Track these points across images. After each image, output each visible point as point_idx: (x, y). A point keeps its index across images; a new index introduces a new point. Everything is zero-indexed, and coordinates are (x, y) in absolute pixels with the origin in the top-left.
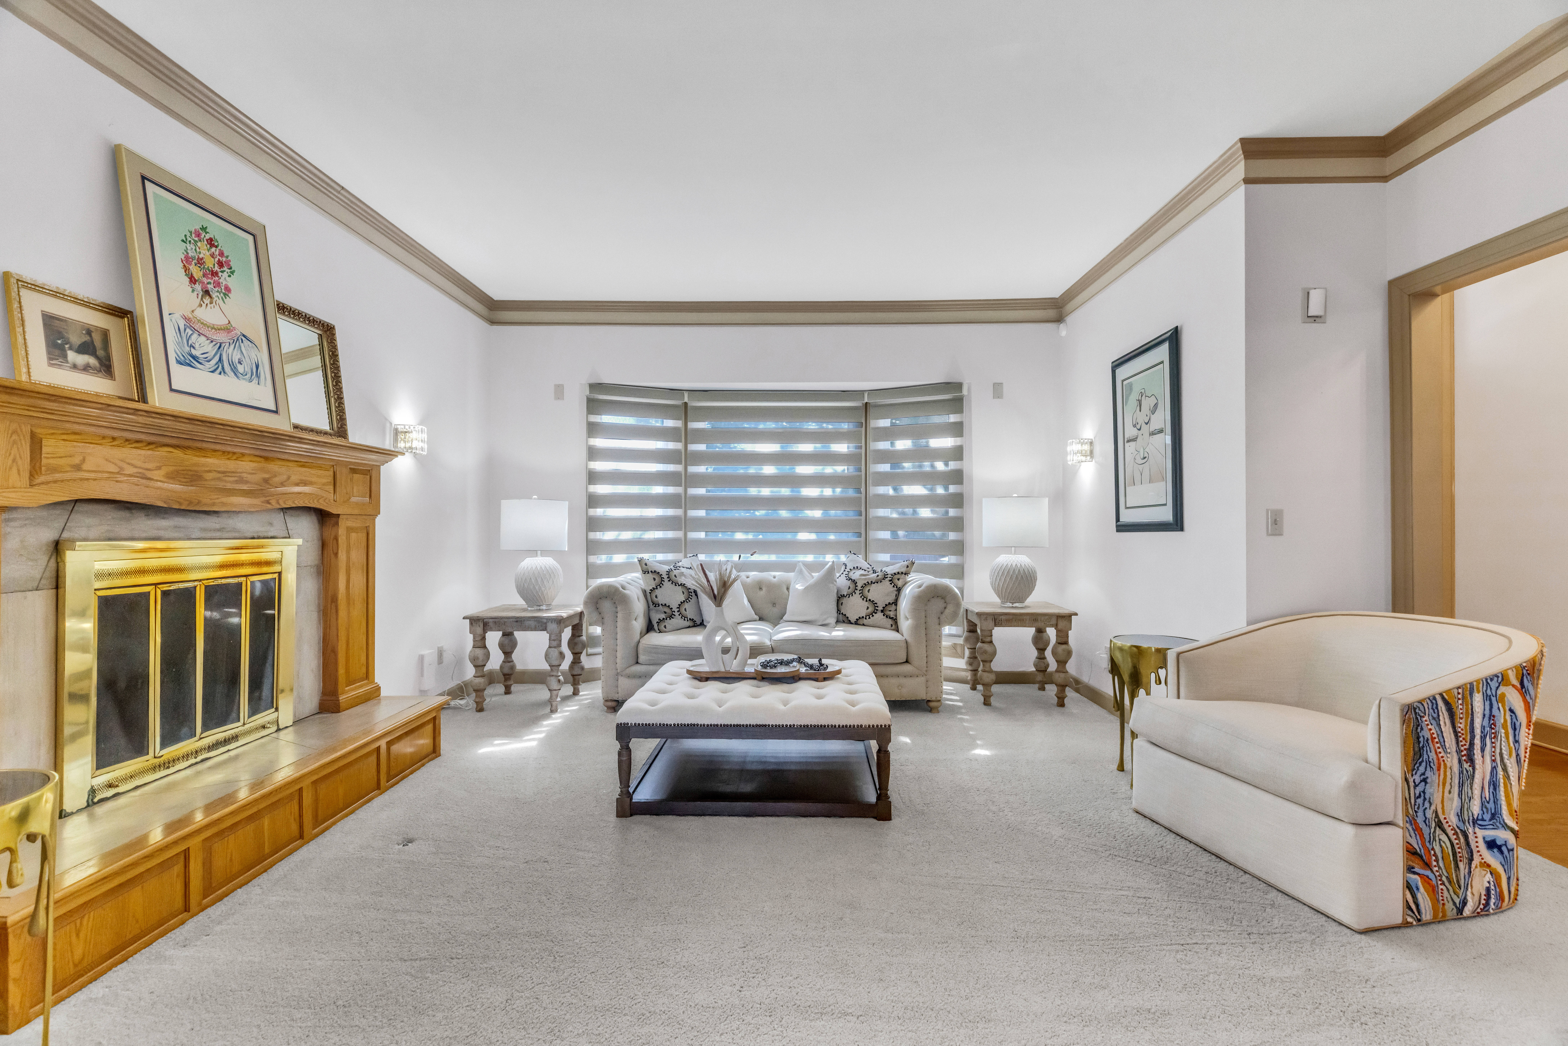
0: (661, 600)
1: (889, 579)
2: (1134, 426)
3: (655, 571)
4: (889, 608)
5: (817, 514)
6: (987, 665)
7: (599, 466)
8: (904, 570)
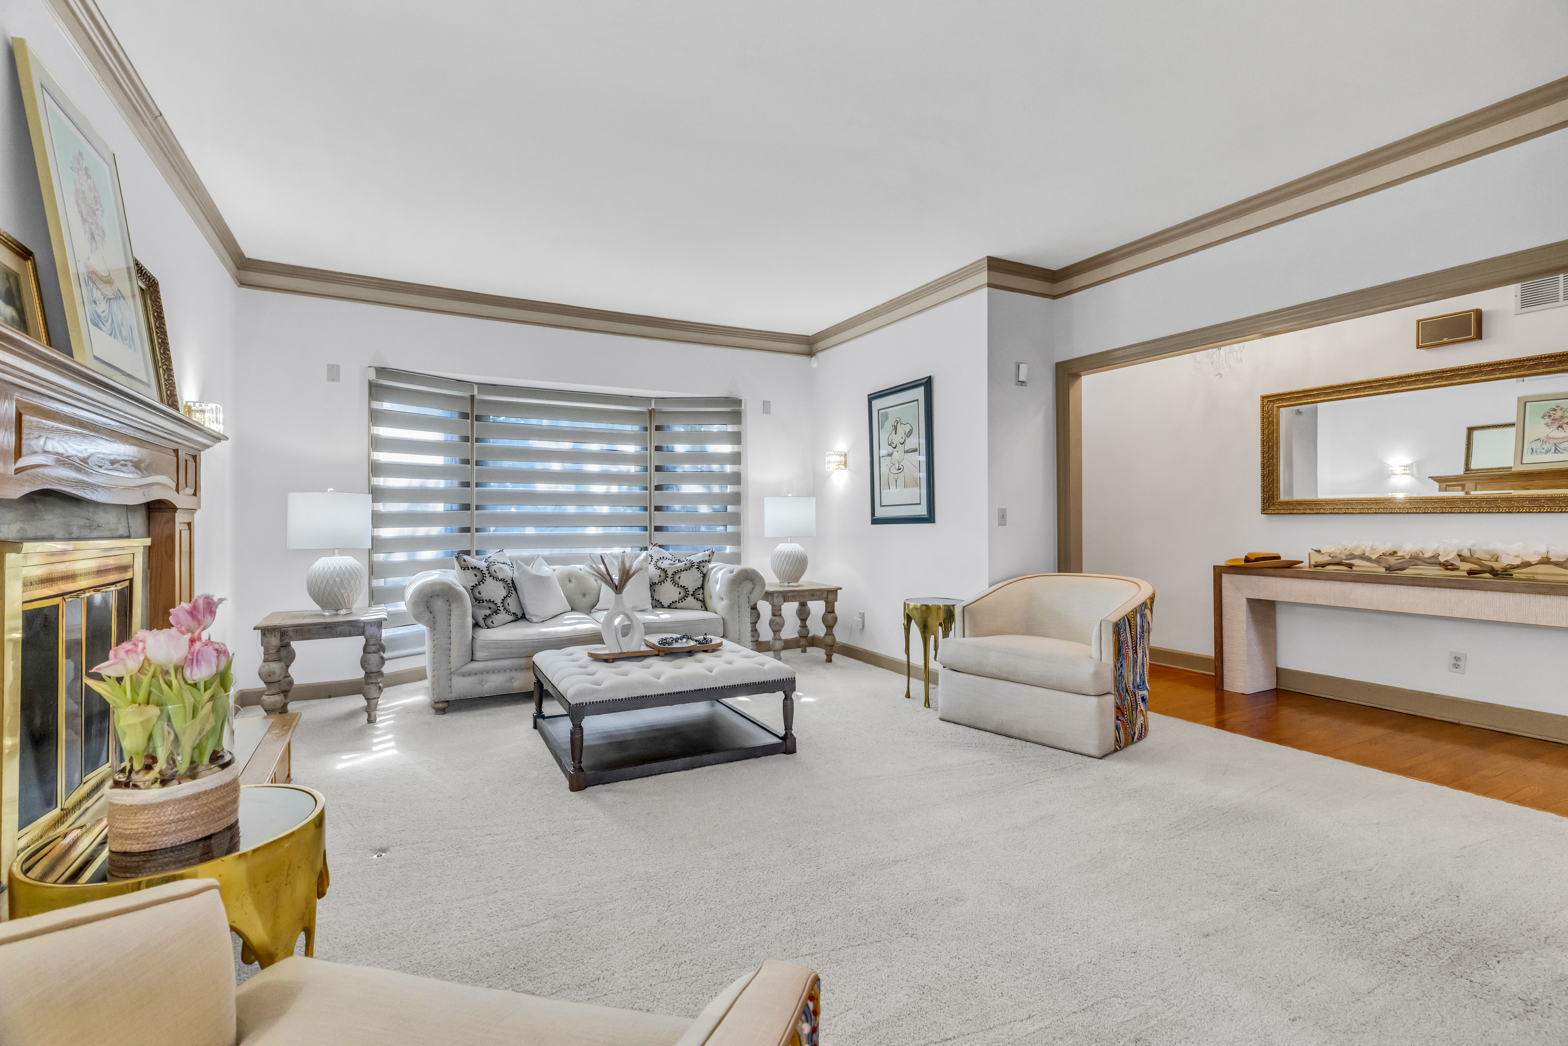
0: (485, 596)
1: (696, 566)
2: (890, 445)
3: (475, 567)
4: (698, 592)
5: (605, 509)
6: (777, 633)
7: (383, 457)
8: (707, 558)
